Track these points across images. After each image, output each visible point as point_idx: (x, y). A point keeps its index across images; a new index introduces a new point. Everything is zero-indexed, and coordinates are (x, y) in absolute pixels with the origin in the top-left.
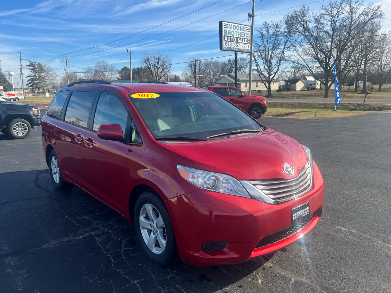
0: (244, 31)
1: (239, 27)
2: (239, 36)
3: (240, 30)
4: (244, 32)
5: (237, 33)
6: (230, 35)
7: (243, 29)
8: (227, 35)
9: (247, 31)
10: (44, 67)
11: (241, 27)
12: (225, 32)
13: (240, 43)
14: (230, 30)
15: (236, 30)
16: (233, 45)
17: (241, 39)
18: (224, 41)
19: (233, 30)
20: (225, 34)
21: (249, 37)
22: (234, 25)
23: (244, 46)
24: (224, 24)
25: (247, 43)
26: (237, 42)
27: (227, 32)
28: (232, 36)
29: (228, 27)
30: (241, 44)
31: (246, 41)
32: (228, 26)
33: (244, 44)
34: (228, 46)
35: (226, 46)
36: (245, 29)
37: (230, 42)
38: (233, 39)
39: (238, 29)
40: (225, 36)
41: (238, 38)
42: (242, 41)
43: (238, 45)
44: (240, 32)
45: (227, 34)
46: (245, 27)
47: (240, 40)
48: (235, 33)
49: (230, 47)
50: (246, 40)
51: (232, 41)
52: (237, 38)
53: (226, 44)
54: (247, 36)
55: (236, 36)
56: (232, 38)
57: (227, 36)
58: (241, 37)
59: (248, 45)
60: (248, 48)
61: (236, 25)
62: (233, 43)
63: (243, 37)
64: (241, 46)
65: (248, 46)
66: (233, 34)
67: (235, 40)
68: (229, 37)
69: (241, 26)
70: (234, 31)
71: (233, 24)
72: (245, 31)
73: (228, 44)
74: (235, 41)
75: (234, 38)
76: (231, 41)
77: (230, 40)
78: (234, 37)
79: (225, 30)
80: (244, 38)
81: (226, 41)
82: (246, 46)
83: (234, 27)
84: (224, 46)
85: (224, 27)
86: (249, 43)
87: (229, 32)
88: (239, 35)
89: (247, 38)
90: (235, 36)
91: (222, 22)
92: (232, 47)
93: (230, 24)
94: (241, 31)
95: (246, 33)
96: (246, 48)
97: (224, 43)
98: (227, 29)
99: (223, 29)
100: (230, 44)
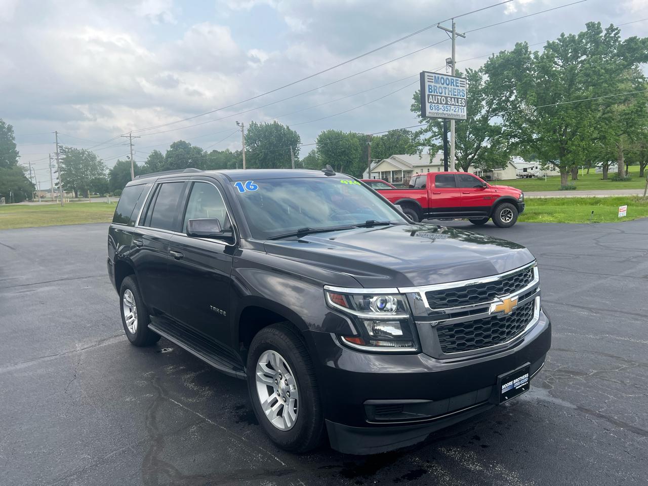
0: (456, 86)
1: (449, 81)
2: (449, 95)
3: (451, 85)
4: (457, 88)
5: (447, 90)
6: (437, 93)
7: (455, 83)
8: (433, 93)
9: (461, 86)
11: (452, 81)
12: (429, 89)
13: (451, 105)
14: (436, 85)
15: (445, 85)
16: (441, 109)
17: (453, 99)
18: (429, 102)
19: (440, 85)
20: (429, 92)
21: (464, 97)
22: (442, 78)
23: (457, 110)
24: (428, 76)
25: (461, 105)
26: (446, 104)
27: (433, 89)
28: (439, 94)
29: (433, 81)
30: (453, 107)
31: (460, 102)
32: (433, 79)
33: (456, 107)
34: (433, 111)
35: (431, 111)
36: (458, 83)
37: (436, 105)
38: (441, 99)
39: (448, 83)
40: (429, 95)
41: (449, 98)
42: (454, 103)
43: (449, 108)
44: (451, 89)
45: (431, 92)
46: (458, 80)
47: (451, 100)
48: (444, 90)
49: (436, 111)
50: (459, 100)
51: (440, 102)
52: (446, 98)
53: (432, 108)
54: (461, 93)
55: (445, 94)
56: (439, 98)
57: (432, 95)
58: (453, 96)
59: (462, 107)
60: (463, 114)
61: (445, 77)
62: (440, 106)
63: (456, 95)
64: (452, 110)
65: (463, 110)
66: (441, 92)
67: (443, 101)
68: (435, 96)
69: (452, 79)
70: (442, 86)
71: (440, 76)
72: (458, 86)
73: (434, 108)
74: (444, 103)
75: (443, 98)
76: (438, 103)
77: (436, 102)
78: (442, 96)
79: (429, 85)
80: (457, 97)
81: (431, 102)
82: (460, 110)
83: (442, 80)
84: (428, 110)
85: (428, 81)
86: (464, 105)
87: (436, 88)
88: (450, 93)
89: (462, 97)
90: (443, 94)
92: (441, 111)
93: (437, 76)
94: (453, 87)
95: (459, 90)
96: (460, 113)
97: (428, 105)
98: (433, 84)
99: (427, 84)
100: (436, 107)
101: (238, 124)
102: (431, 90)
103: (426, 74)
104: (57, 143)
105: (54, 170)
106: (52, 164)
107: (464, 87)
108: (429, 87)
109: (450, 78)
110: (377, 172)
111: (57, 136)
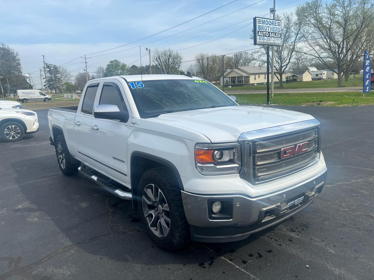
0: (275, 25)
2: (271, 31)
3: (272, 25)
5: (269, 28)
6: (264, 30)
7: (274, 24)
8: (261, 30)
9: (278, 26)
10: (59, 69)
11: (273, 22)
12: (259, 28)
13: (271, 37)
14: (263, 25)
15: (268, 25)
16: (265, 39)
17: (273, 33)
19: (266, 25)
20: (259, 29)
21: (279, 32)
22: (266, 21)
23: (275, 40)
24: (258, 20)
25: (278, 37)
26: (269, 36)
27: (261, 27)
28: (265, 31)
29: (261, 23)
30: (273, 38)
31: (277, 35)
32: (261, 22)
33: (275, 38)
34: (261, 41)
35: (260, 41)
36: (276, 24)
37: (263, 37)
38: (266, 34)
39: (270, 24)
40: (258, 31)
42: (273, 36)
43: (270, 39)
44: (272, 27)
45: (260, 29)
46: (276, 22)
47: (272, 34)
48: (267, 28)
49: (263, 41)
50: (277, 34)
51: (265, 36)
52: (269, 33)
53: (260, 39)
54: (278, 30)
55: (268, 30)
56: (265, 33)
57: (261, 31)
58: (273, 32)
59: (278, 38)
60: (278, 42)
61: (268, 20)
62: (265, 38)
64: (272, 40)
65: (278, 40)
66: (266, 29)
67: (267, 35)
68: (262, 31)
70: (267, 26)
71: (266, 20)
72: (276, 26)
73: (261, 39)
74: (267, 36)
75: (267, 33)
76: (264, 36)
77: (263, 35)
78: (266, 32)
79: (259, 25)
80: (275, 32)
81: (260, 36)
82: (277, 40)
83: (267, 22)
84: (258, 40)
85: (258, 23)
86: (279, 37)
87: (263, 27)
88: (271, 30)
89: (278, 32)
90: (267, 31)
91: (257, 18)
92: (265, 41)
93: (263, 19)
94: (273, 26)
95: (277, 28)
96: (277, 42)
97: (258, 37)
98: (261, 25)
99: (258, 24)
100: (263, 39)
101: (147, 49)
102: (260, 28)
103: (257, 19)
104: (44, 62)
105: (43, 78)
106: (42, 74)
107: (280, 26)
108: (259, 26)
109: (271, 21)
110: (228, 77)
111: (44, 58)
